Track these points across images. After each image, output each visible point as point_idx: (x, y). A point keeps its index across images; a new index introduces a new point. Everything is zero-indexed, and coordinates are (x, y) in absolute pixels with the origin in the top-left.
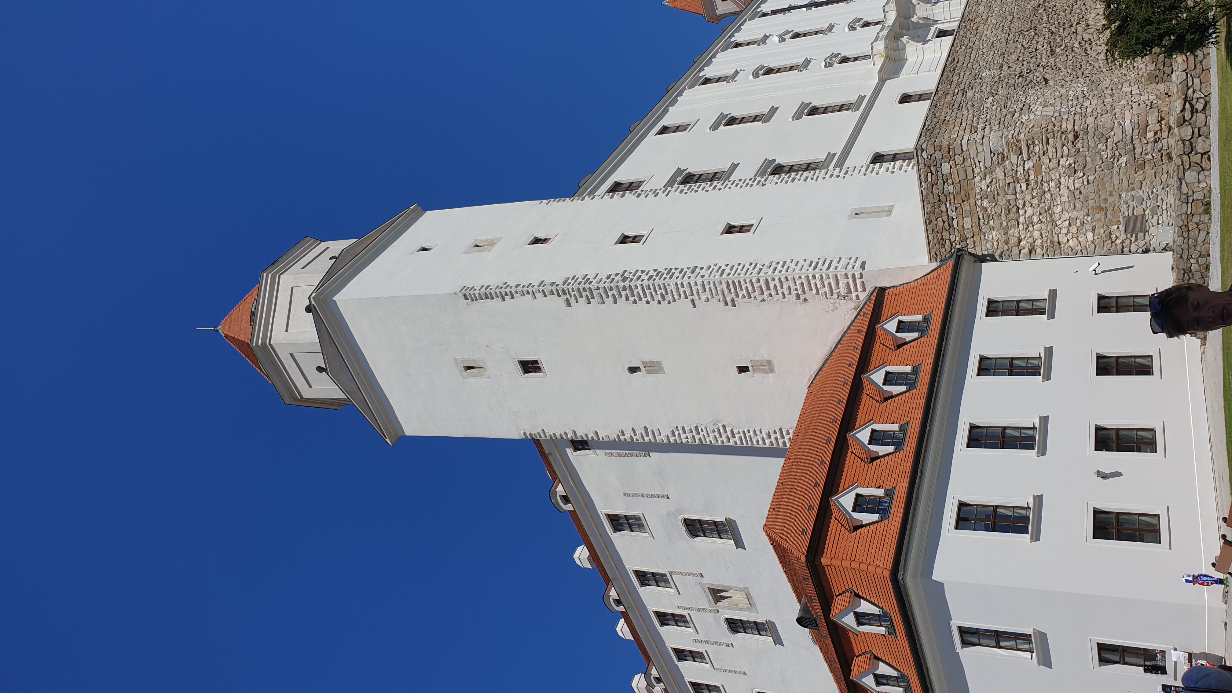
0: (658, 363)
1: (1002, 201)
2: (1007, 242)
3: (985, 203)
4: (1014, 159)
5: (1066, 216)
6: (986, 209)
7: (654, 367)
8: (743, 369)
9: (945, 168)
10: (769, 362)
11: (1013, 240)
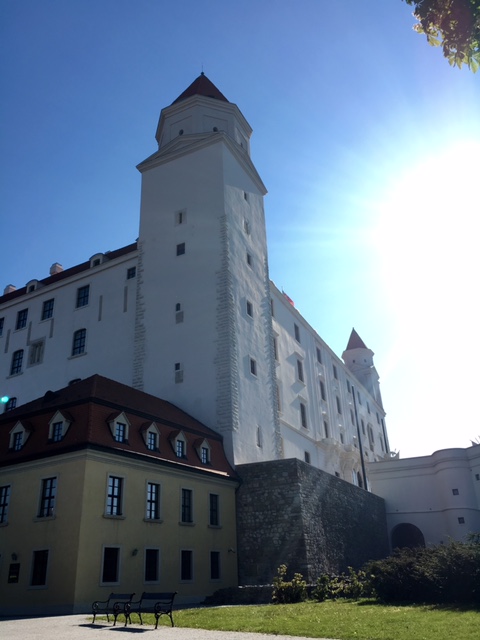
0: (182, 321)
1: (267, 503)
2: (245, 505)
3: (266, 495)
4: (290, 509)
5: (259, 536)
6: (263, 494)
7: (180, 318)
8: (177, 366)
9: (285, 474)
10: (182, 381)
11: (246, 509)
